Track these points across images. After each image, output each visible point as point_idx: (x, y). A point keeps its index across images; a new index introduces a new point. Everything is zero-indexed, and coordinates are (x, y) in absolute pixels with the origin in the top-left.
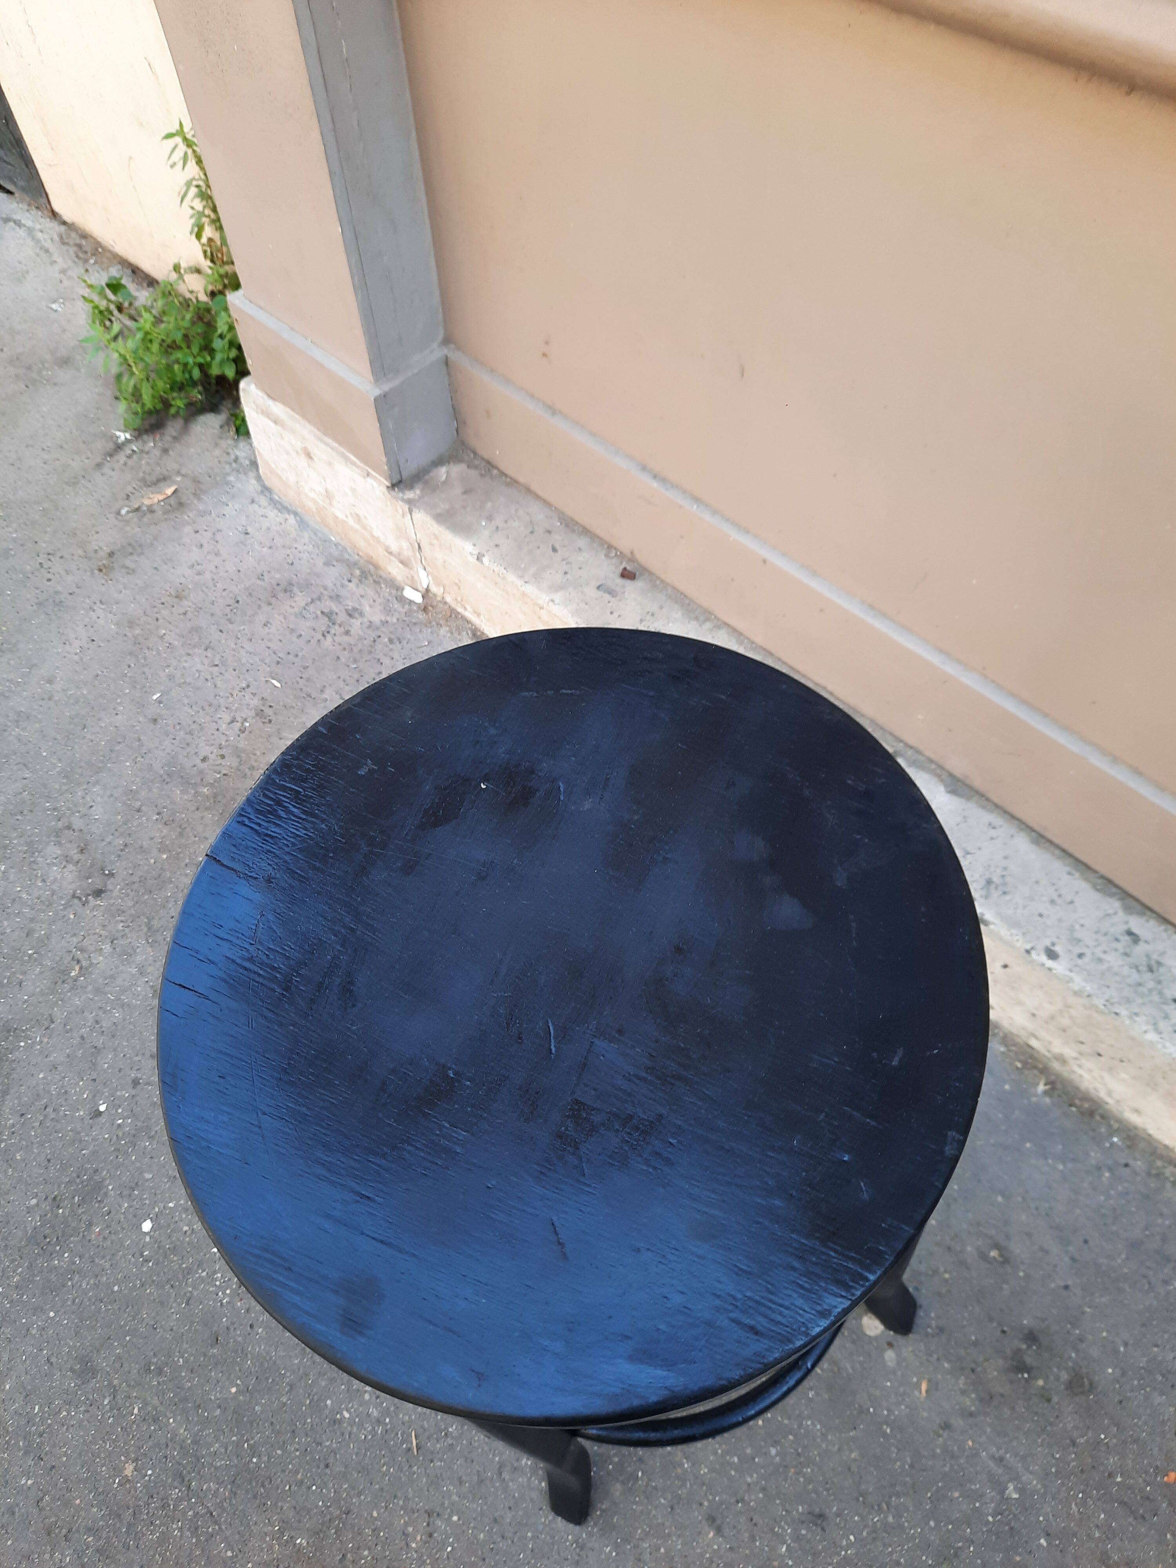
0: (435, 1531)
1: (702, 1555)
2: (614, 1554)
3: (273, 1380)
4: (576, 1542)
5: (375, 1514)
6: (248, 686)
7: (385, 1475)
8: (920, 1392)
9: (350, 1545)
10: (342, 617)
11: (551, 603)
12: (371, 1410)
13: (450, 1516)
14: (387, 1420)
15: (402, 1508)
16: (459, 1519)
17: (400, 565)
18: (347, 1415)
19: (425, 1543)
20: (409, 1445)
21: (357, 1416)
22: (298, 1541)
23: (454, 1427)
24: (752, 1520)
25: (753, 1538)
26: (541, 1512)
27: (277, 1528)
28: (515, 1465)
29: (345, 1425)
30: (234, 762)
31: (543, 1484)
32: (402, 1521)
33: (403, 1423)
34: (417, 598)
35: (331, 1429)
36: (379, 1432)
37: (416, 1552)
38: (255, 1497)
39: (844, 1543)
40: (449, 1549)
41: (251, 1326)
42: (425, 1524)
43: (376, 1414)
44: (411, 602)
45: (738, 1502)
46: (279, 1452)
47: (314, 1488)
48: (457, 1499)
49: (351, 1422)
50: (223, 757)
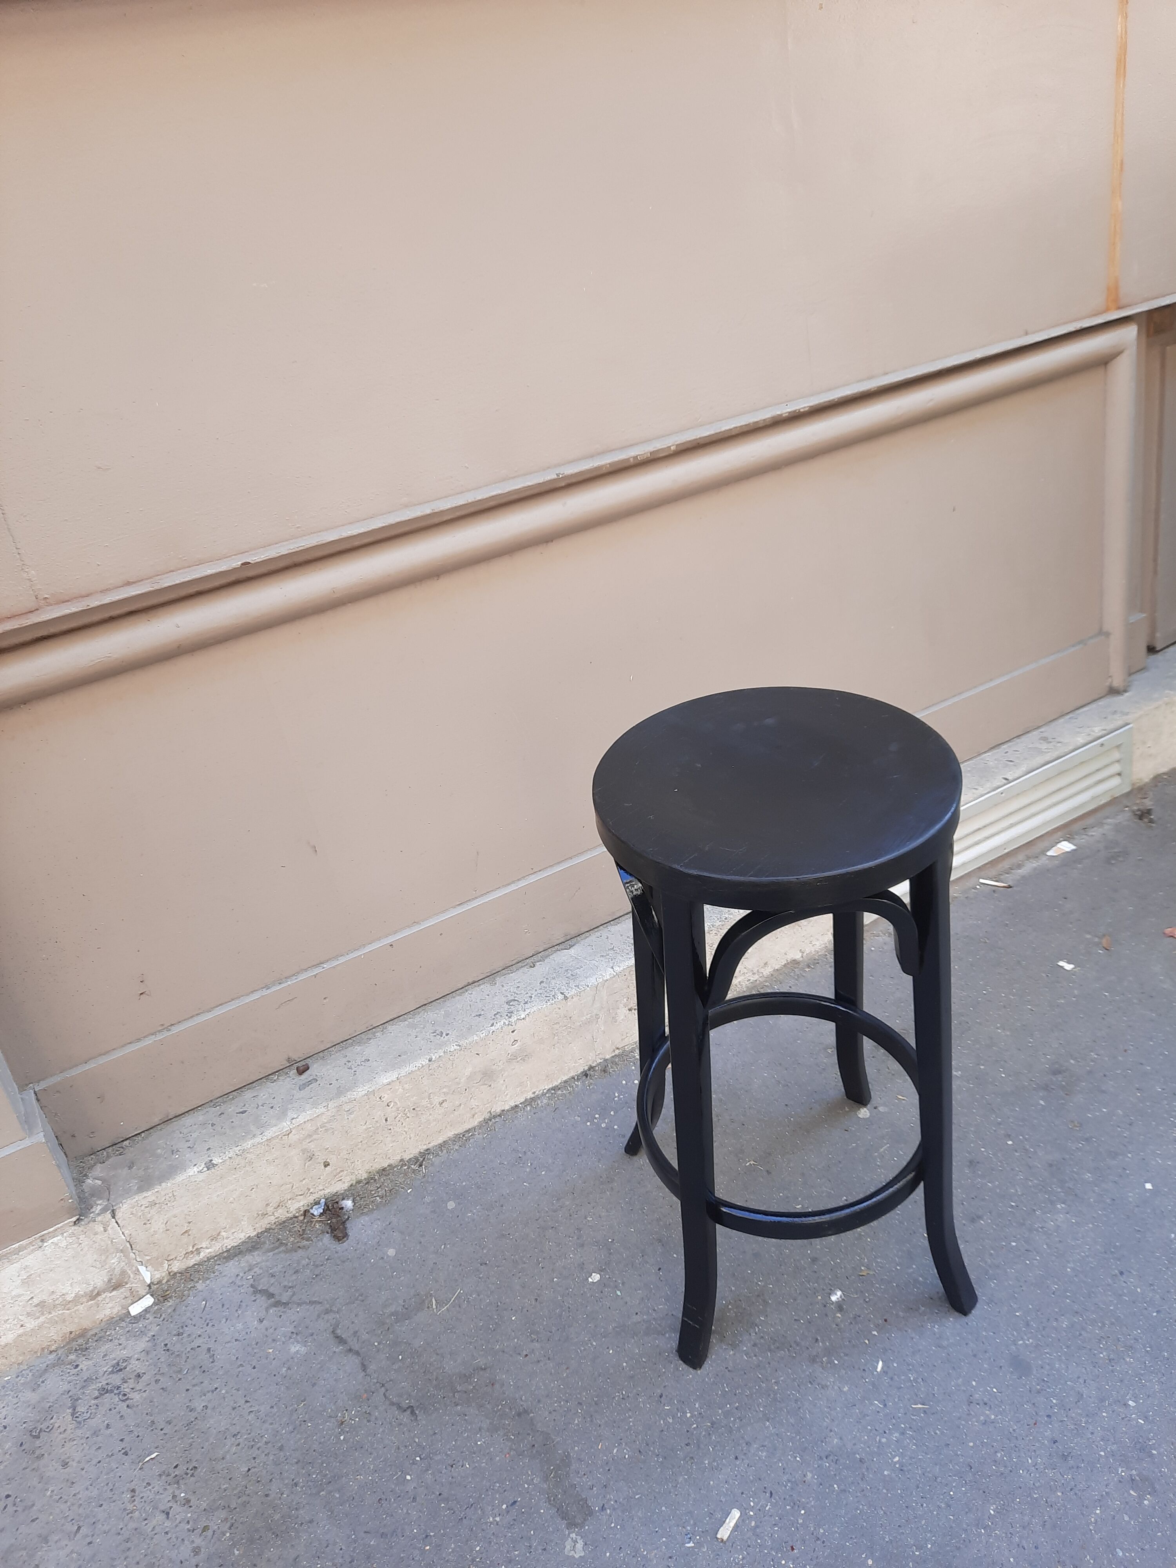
0: (983, 1400)
1: (995, 1230)
2: (995, 1281)
3: (865, 1521)
4: (988, 1304)
5: (971, 1444)
6: (133, 1491)
7: (942, 1433)
8: (903, 1100)
9: (994, 1467)
10: (116, 1379)
11: (294, 1121)
12: (894, 1439)
13: (973, 1387)
14: (903, 1426)
15: (967, 1422)
16: (975, 1381)
17: (114, 1293)
18: (897, 1459)
19: (990, 1407)
20: (922, 1411)
21: (898, 1450)
22: (992, 1512)
23: (910, 1375)
24: (973, 1198)
25: (984, 1200)
26: (969, 1323)
27: (983, 1531)
28: (938, 1336)
29: (904, 1461)
30: (223, 1514)
31: (951, 1319)
32: (976, 1423)
33: (905, 1414)
34: (148, 1301)
35: (907, 1473)
36: (911, 1433)
37: (997, 1416)
38: (958, 1548)
39: (985, 1154)
40: (995, 1390)
41: (818, 1539)
42: (978, 1406)
43: (897, 1435)
44: (147, 1311)
45: (963, 1204)
46: (923, 1522)
47: (952, 1493)
48: (961, 1380)
49: (902, 1455)
50: (205, 1529)
